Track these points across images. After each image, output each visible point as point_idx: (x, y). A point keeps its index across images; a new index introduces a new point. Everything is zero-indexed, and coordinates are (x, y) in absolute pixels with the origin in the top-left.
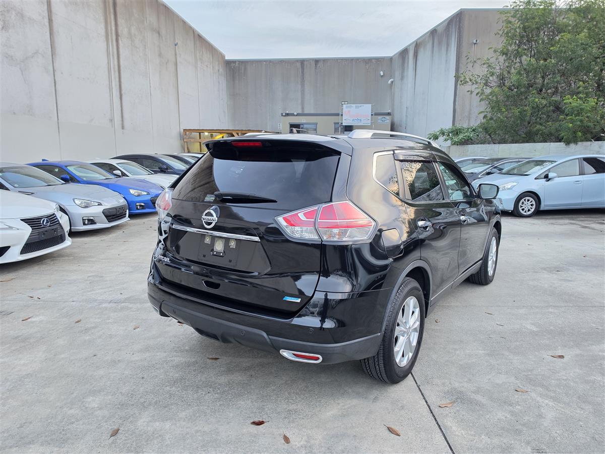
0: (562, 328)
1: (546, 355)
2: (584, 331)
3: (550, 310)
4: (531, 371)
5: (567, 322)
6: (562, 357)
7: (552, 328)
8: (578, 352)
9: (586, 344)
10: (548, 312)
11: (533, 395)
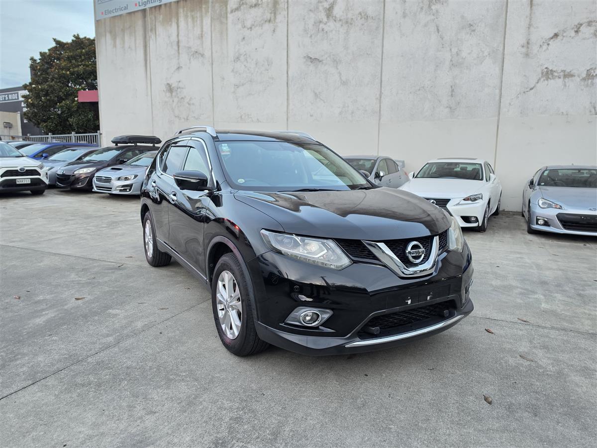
0: (87, 322)
1: (88, 297)
2: (63, 327)
3: (110, 339)
4: (93, 287)
5: (85, 331)
6: (77, 299)
7: (96, 318)
8: (66, 307)
9: (60, 315)
10: (111, 335)
11: (85, 279)
